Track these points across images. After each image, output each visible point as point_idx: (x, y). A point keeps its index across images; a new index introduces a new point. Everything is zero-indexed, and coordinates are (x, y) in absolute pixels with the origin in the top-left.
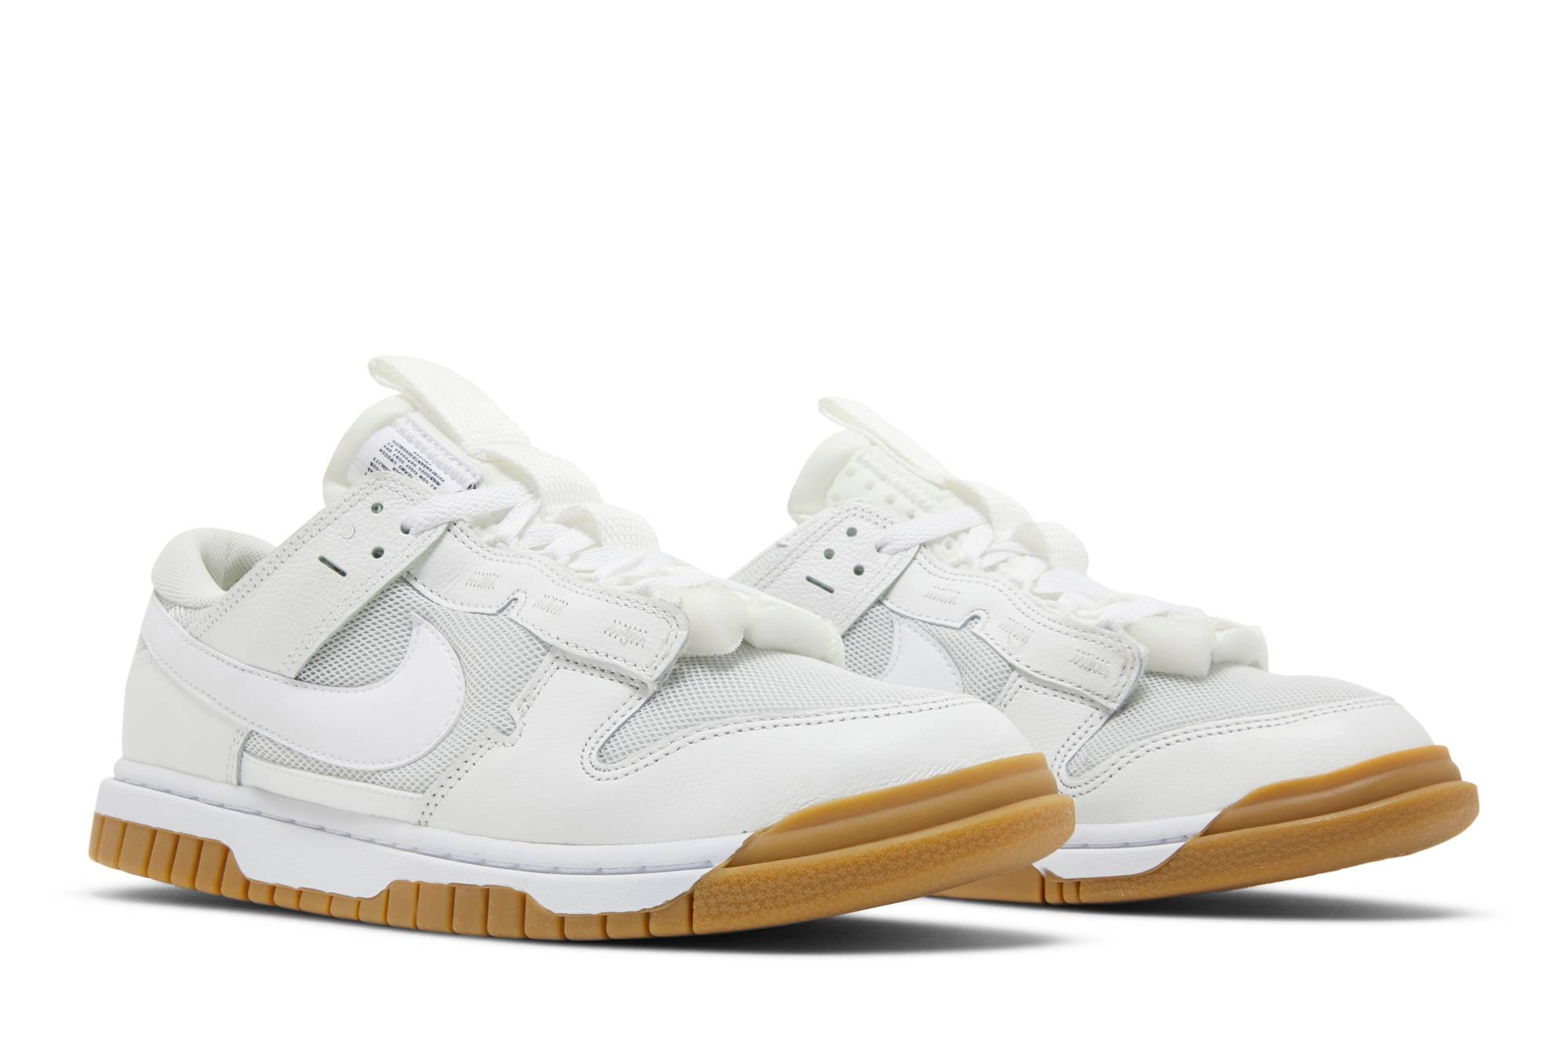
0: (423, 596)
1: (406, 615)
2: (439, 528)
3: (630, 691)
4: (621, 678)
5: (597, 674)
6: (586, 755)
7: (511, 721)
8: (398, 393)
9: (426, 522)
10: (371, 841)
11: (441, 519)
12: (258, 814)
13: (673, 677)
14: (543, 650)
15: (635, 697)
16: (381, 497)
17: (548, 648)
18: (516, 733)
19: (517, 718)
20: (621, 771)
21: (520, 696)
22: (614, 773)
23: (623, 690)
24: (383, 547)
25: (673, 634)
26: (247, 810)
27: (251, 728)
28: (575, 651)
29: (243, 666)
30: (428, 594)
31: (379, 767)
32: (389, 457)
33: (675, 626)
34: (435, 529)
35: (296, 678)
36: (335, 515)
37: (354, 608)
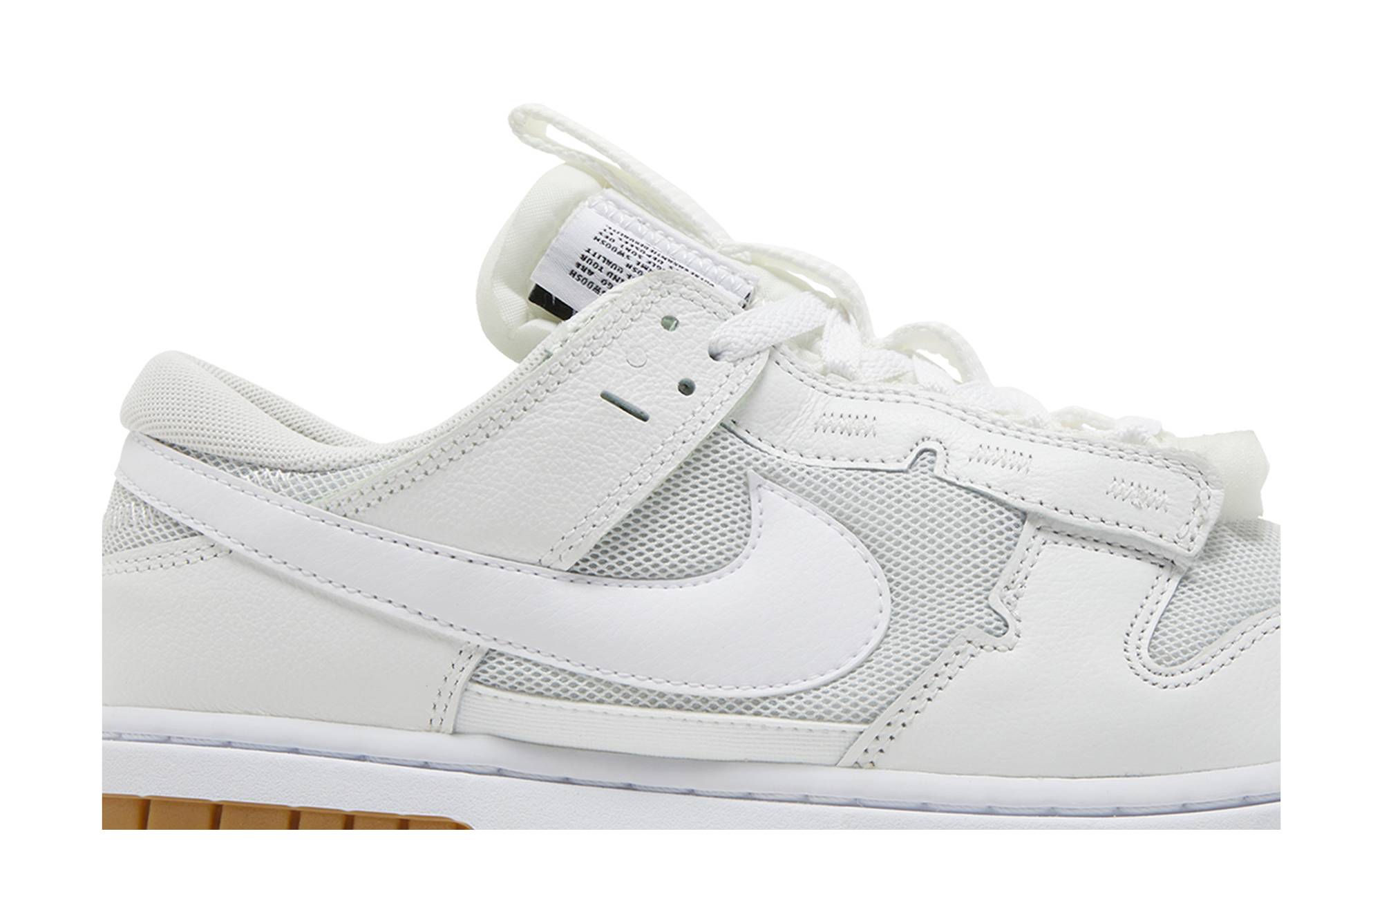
0: (752, 446)
1: (740, 473)
2: (762, 355)
3: (1155, 570)
4: (1141, 552)
5: (1104, 549)
6: (1132, 654)
7: (995, 616)
8: (564, 162)
9: (747, 345)
10: (749, 797)
11: (765, 342)
12: (500, 773)
13: (1211, 550)
14: (1016, 520)
15: (1163, 578)
16: (672, 307)
17: (1024, 516)
18: (1011, 632)
19: (1005, 612)
20: (1189, 676)
21: (1001, 583)
22: (1179, 678)
23: (1145, 570)
24: (693, 379)
25: (1203, 494)
26: (480, 770)
27: (486, 646)
28: (1070, 519)
29: (472, 556)
30: (758, 444)
31: (768, 691)
32: (615, 249)
33: (1203, 484)
34: (757, 356)
35: (571, 571)
36: (613, 332)
37: (670, 466)
